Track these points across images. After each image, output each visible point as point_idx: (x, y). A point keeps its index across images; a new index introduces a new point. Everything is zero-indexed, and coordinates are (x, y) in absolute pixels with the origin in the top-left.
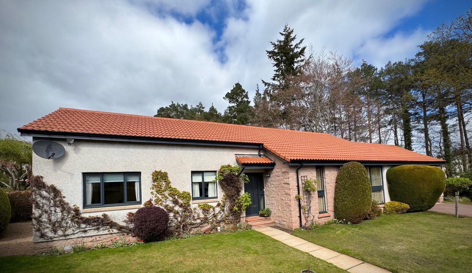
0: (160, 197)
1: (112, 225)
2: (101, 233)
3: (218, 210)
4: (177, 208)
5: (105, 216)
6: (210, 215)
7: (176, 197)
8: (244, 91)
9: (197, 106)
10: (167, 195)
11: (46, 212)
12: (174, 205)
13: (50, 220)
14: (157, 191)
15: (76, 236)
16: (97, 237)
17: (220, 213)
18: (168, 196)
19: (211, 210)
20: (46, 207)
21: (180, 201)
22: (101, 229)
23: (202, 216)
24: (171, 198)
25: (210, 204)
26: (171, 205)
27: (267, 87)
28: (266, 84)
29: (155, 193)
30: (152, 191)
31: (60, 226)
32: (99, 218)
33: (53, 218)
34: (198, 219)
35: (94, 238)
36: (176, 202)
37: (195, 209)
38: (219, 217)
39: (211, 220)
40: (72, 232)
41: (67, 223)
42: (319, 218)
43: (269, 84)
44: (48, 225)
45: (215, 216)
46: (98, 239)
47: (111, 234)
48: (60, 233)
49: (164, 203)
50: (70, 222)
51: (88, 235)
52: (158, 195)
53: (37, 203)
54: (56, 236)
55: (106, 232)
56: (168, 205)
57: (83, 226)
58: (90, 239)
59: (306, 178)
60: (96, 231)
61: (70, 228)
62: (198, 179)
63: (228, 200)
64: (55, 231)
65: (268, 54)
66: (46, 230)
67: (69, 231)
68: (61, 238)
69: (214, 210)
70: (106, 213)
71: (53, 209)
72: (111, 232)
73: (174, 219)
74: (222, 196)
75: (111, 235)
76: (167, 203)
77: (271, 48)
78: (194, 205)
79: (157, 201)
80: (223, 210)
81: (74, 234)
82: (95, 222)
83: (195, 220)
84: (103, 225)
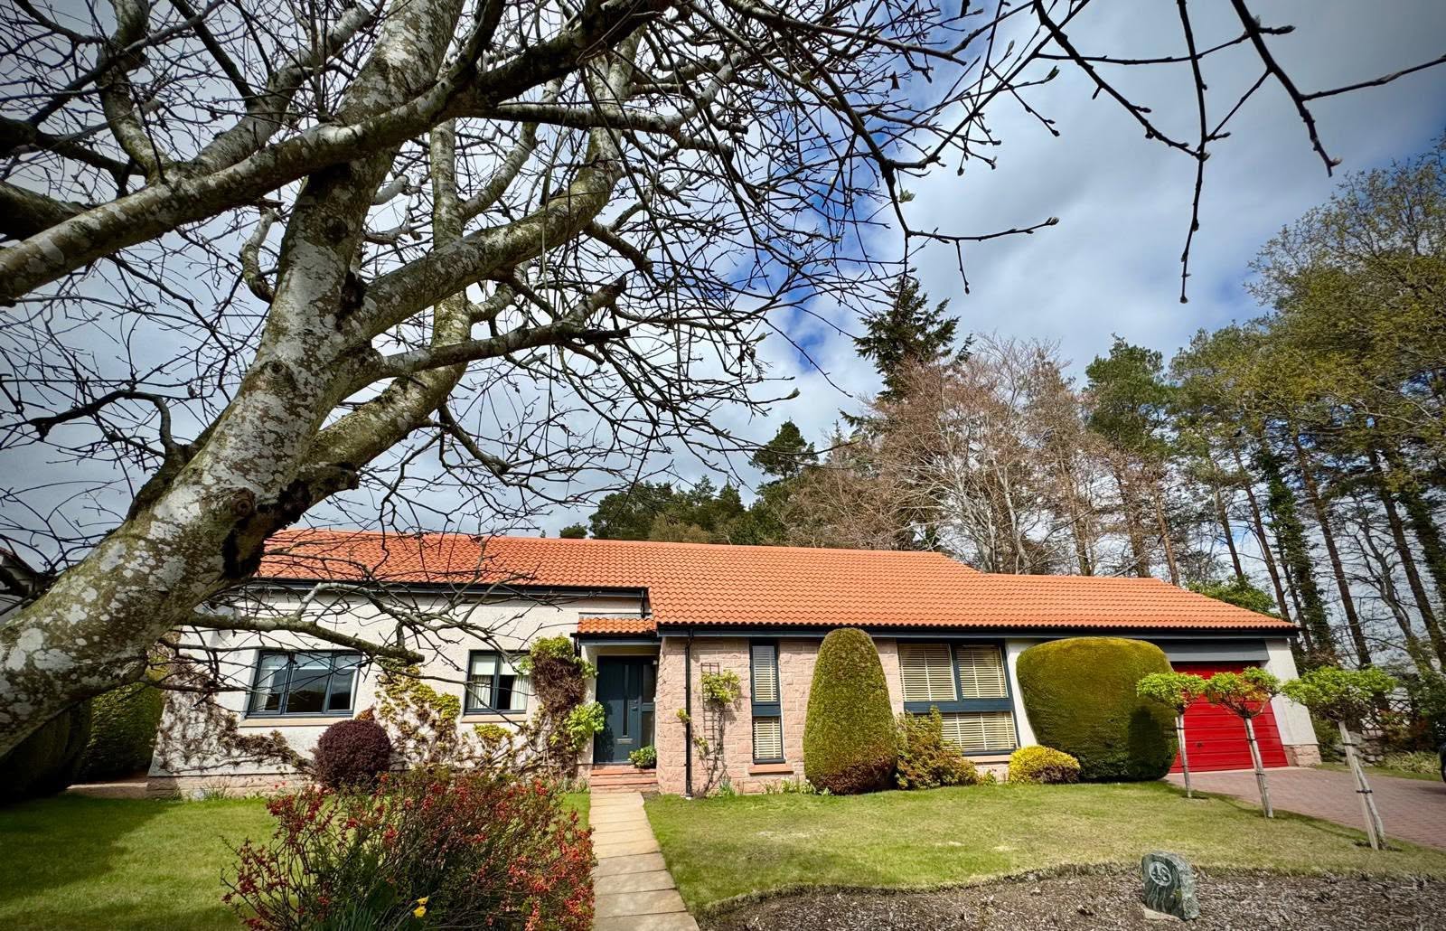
0: (393, 702)
1: (286, 756)
2: (264, 769)
3: (520, 741)
4: (426, 731)
5: (276, 735)
6: (500, 753)
7: (427, 705)
8: (802, 442)
9: (696, 486)
10: (407, 699)
11: (182, 720)
12: (418, 723)
13: (184, 737)
14: (388, 692)
15: (220, 771)
16: (255, 778)
17: (524, 748)
18: (410, 703)
19: (504, 740)
20: (183, 712)
21: (434, 714)
22: (266, 762)
23: (479, 751)
24: (415, 708)
25: (501, 726)
26: (414, 722)
27: (855, 428)
28: (852, 421)
29: (384, 694)
30: (378, 689)
31: (198, 750)
32: (264, 739)
33: (190, 734)
34: (469, 758)
35: (249, 779)
36: (423, 716)
37: (466, 735)
38: (520, 760)
39: (500, 765)
40: (214, 763)
41: (210, 745)
42: (752, 774)
43: (860, 421)
44: (179, 746)
45: (512, 755)
46: (256, 781)
47: (282, 774)
48: (195, 762)
49: (399, 718)
50: (215, 742)
51: (240, 770)
52: (389, 700)
53: (171, 702)
54: (187, 767)
55: (273, 769)
56: (405, 723)
57: (235, 752)
58: (242, 780)
59: (715, 670)
60: (256, 765)
61: (212, 753)
62: (485, 668)
63: (548, 718)
64: (187, 758)
65: (858, 347)
66: (174, 755)
67: (210, 762)
68: (193, 773)
69: (510, 743)
70: (280, 730)
71: (193, 715)
72: (282, 770)
73: (414, 755)
74: (536, 710)
75: (280, 778)
76: (406, 718)
77: (864, 332)
78: (464, 727)
79: (386, 712)
80: (533, 743)
81: (216, 767)
82: (256, 746)
83: (461, 761)
84: (270, 754)
